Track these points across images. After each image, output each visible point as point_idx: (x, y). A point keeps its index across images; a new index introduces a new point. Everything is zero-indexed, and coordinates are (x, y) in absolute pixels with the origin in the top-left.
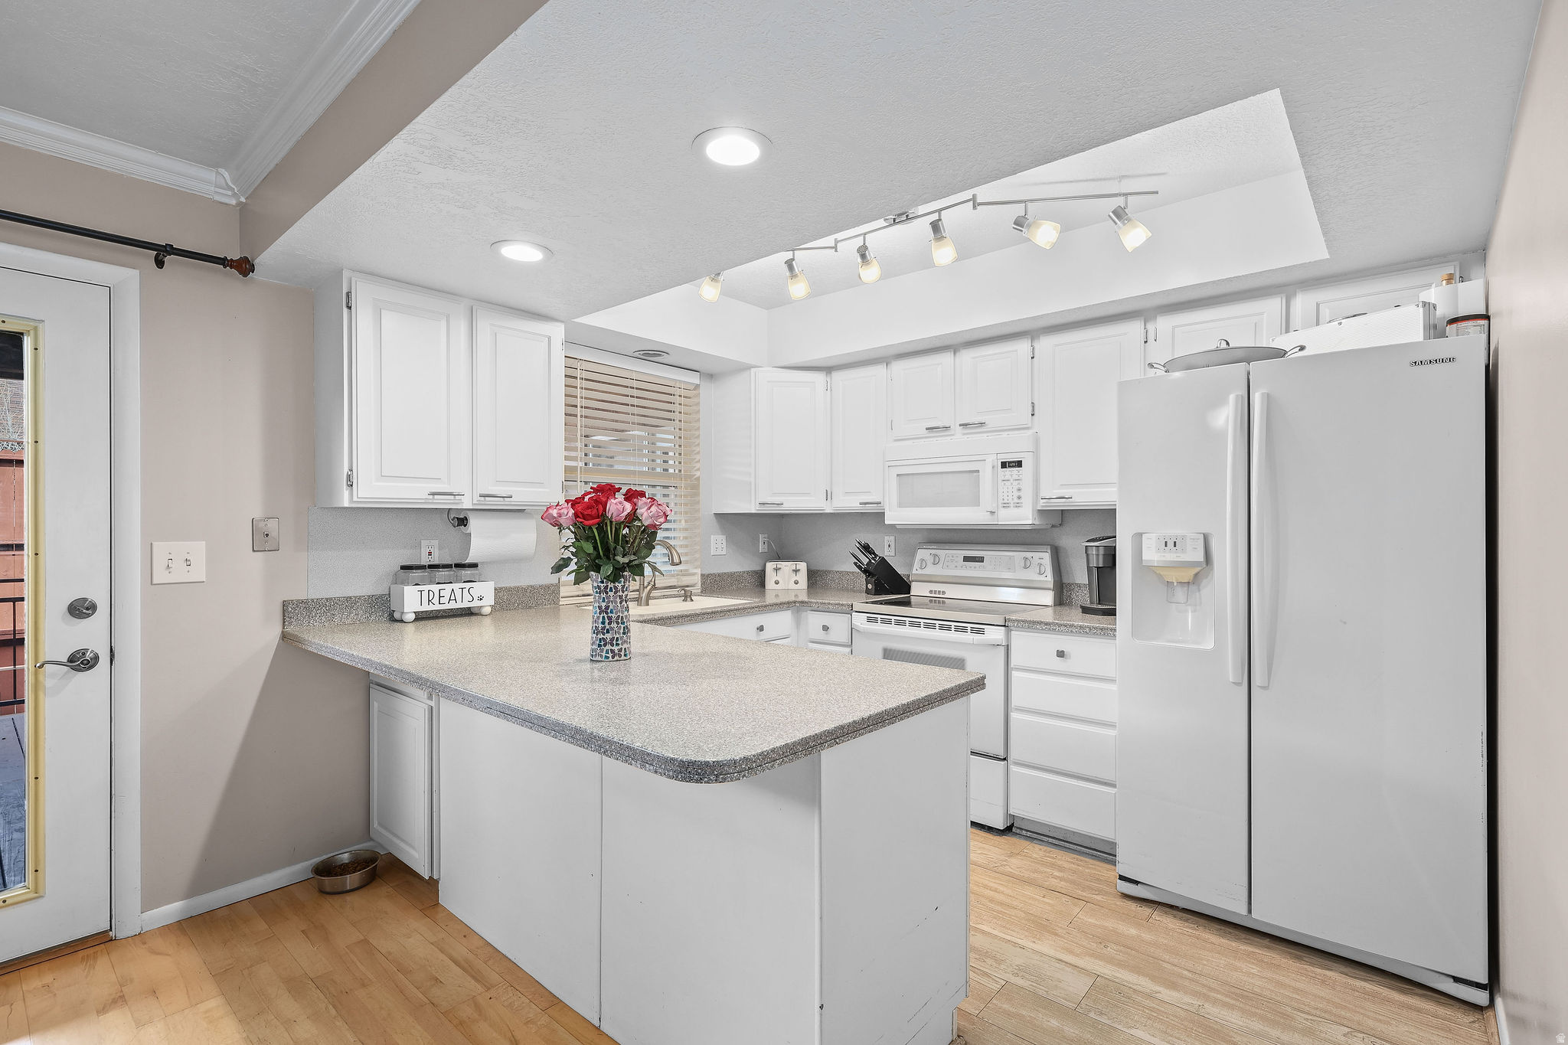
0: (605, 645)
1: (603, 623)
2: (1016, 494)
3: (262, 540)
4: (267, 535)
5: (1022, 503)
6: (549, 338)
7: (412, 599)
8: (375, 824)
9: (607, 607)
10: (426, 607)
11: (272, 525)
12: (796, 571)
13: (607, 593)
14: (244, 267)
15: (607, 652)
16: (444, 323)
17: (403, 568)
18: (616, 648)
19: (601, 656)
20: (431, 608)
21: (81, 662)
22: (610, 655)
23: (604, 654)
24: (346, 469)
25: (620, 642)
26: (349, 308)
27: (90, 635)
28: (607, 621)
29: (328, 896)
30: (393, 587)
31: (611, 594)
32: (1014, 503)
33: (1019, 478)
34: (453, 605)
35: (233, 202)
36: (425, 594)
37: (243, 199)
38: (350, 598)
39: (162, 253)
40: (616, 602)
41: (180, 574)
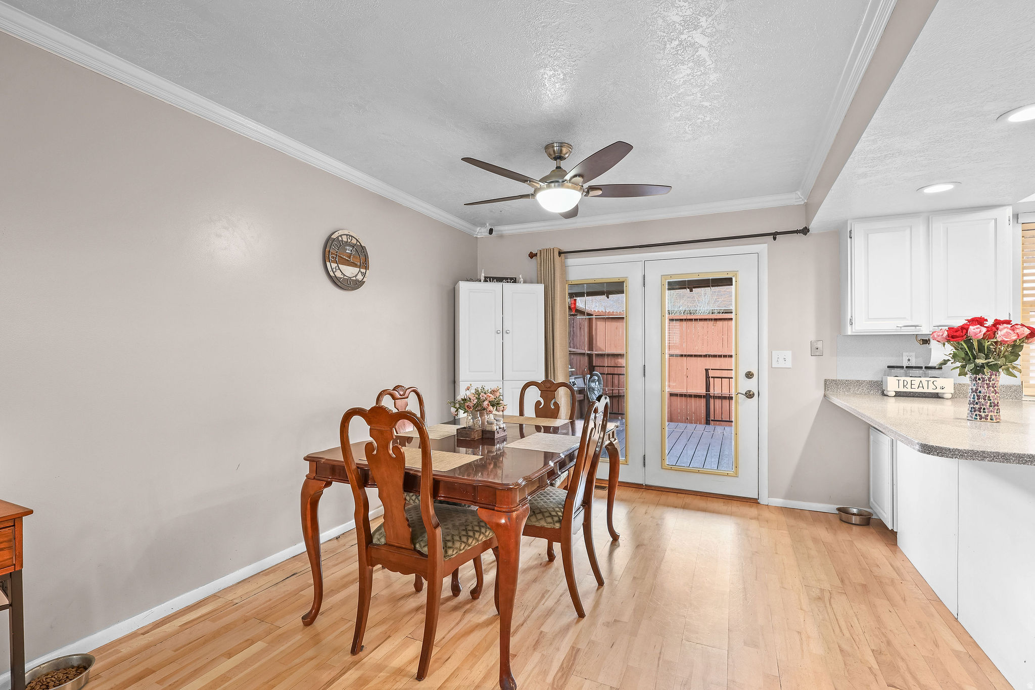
0: (975, 411)
1: (974, 398)
3: (815, 351)
4: (817, 349)
6: (996, 220)
7: (893, 384)
8: (872, 500)
9: (977, 390)
10: (902, 389)
11: (819, 345)
13: (976, 381)
14: (805, 231)
15: (976, 415)
16: (908, 231)
17: (889, 367)
18: (983, 415)
19: (972, 417)
20: (905, 390)
21: (749, 395)
22: (978, 417)
23: (974, 416)
24: (849, 317)
25: (986, 411)
26: (851, 238)
27: (751, 385)
28: (976, 397)
29: (843, 523)
30: (884, 378)
31: (980, 382)
34: (921, 390)
35: (803, 203)
36: (901, 383)
37: (806, 201)
38: (859, 381)
39: (775, 235)
40: (983, 387)
41: (782, 364)
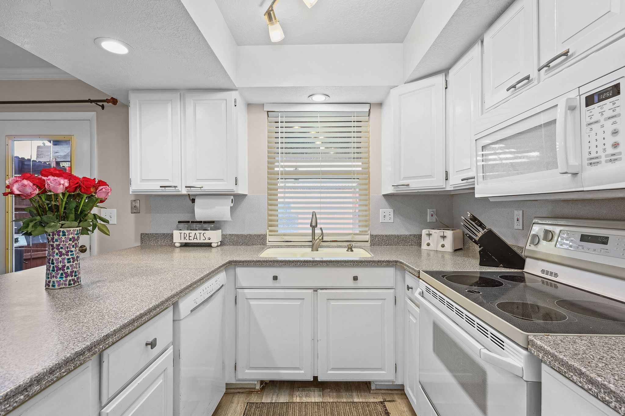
2: (612, 140)
3: (134, 209)
5: (620, 153)
6: (226, 100)
7: (177, 236)
10: (183, 241)
11: (137, 204)
12: (444, 237)
16: (169, 104)
17: (179, 222)
20: (186, 241)
26: (130, 107)
30: (173, 231)
32: (606, 156)
33: (614, 114)
34: (195, 241)
36: (182, 235)
